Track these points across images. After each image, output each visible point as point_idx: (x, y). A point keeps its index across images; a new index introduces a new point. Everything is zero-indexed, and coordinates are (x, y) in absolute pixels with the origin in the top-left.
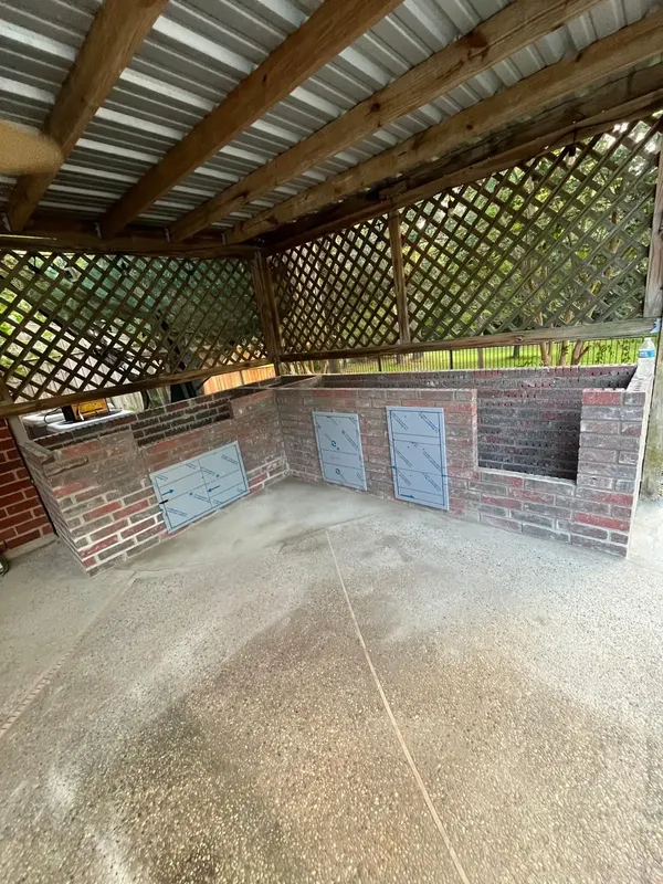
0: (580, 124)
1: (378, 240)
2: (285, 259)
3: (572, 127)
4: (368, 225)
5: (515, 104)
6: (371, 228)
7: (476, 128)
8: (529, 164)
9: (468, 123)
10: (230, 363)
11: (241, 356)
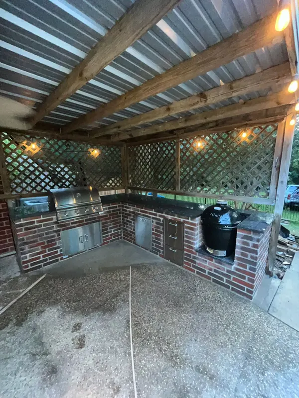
0: (248, 123)
1: (171, 149)
2: (135, 149)
3: (245, 123)
4: (168, 142)
5: (222, 114)
6: (169, 144)
7: (208, 119)
8: (230, 132)
9: (205, 116)
10: (106, 187)
11: (111, 184)
